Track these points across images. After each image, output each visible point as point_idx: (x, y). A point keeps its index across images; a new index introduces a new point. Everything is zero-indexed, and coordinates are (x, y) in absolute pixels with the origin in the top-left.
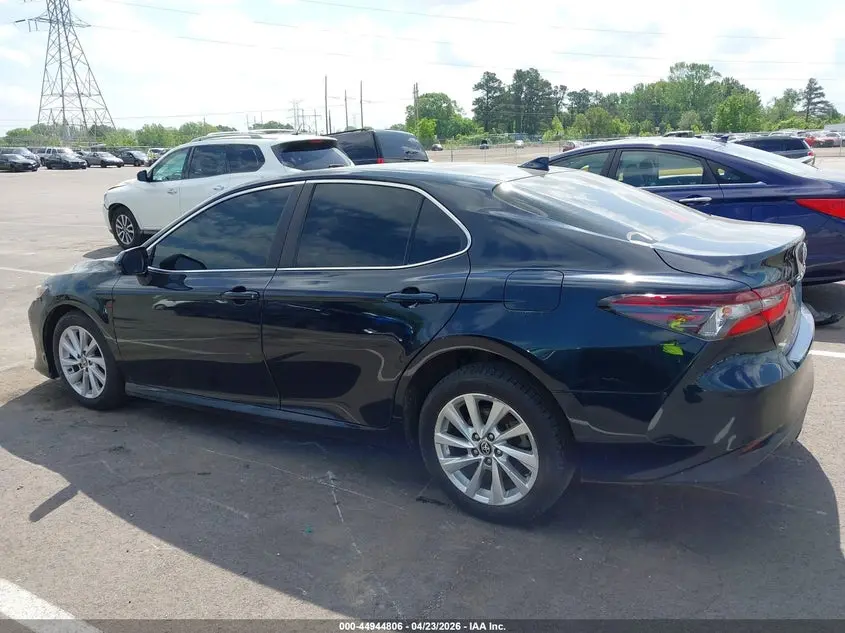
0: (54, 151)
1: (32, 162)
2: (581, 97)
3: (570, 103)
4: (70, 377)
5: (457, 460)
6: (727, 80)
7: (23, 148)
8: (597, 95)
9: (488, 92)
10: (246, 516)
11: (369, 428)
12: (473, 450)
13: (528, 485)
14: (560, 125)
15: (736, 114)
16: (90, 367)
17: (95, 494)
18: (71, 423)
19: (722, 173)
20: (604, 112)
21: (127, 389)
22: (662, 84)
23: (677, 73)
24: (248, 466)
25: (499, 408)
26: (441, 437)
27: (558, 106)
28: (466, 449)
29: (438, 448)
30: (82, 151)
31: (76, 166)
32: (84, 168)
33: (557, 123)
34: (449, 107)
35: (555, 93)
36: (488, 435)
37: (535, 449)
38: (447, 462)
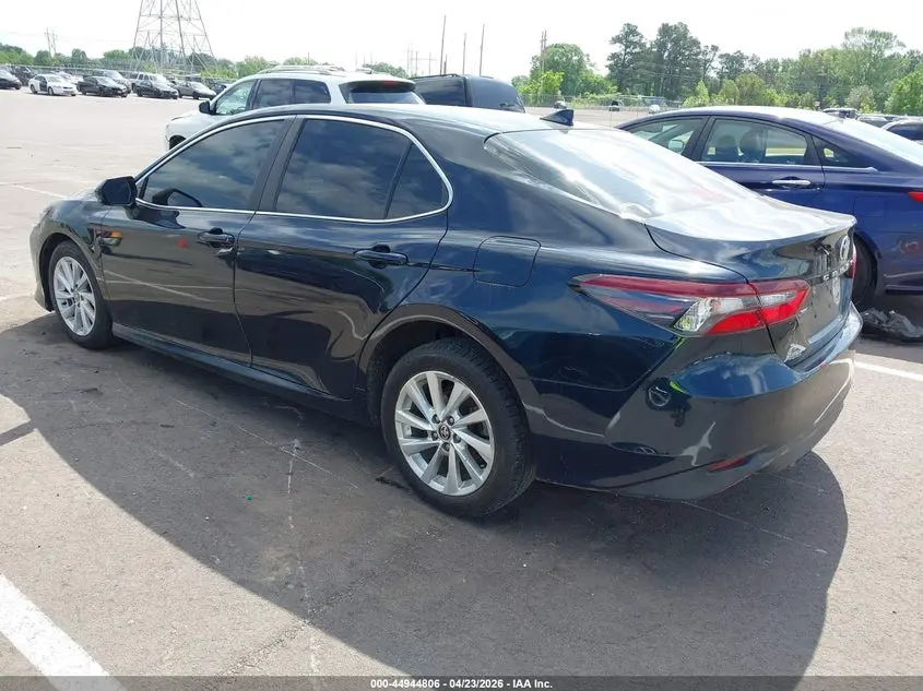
0: (146, 77)
1: (122, 87)
2: (734, 62)
3: (720, 66)
4: (64, 310)
5: (416, 442)
6: (912, 52)
7: (115, 72)
8: (753, 60)
9: (627, 47)
10: (192, 475)
11: (330, 397)
12: (433, 432)
13: (482, 478)
14: (706, 91)
15: (917, 94)
16: (82, 302)
17: (49, 435)
18: (55, 359)
19: (829, 153)
20: (759, 81)
21: (113, 329)
22: (834, 53)
23: (852, 40)
24: (214, 424)
25: (460, 390)
26: (402, 414)
27: (706, 69)
28: (425, 431)
29: (398, 428)
30: (176, 80)
31: (167, 95)
32: (175, 98)
33: (702, 87)
34: (580, 61)
35: (705, 53)
36: (448, 418)
37: (492, 439)
38: (406, 442)
